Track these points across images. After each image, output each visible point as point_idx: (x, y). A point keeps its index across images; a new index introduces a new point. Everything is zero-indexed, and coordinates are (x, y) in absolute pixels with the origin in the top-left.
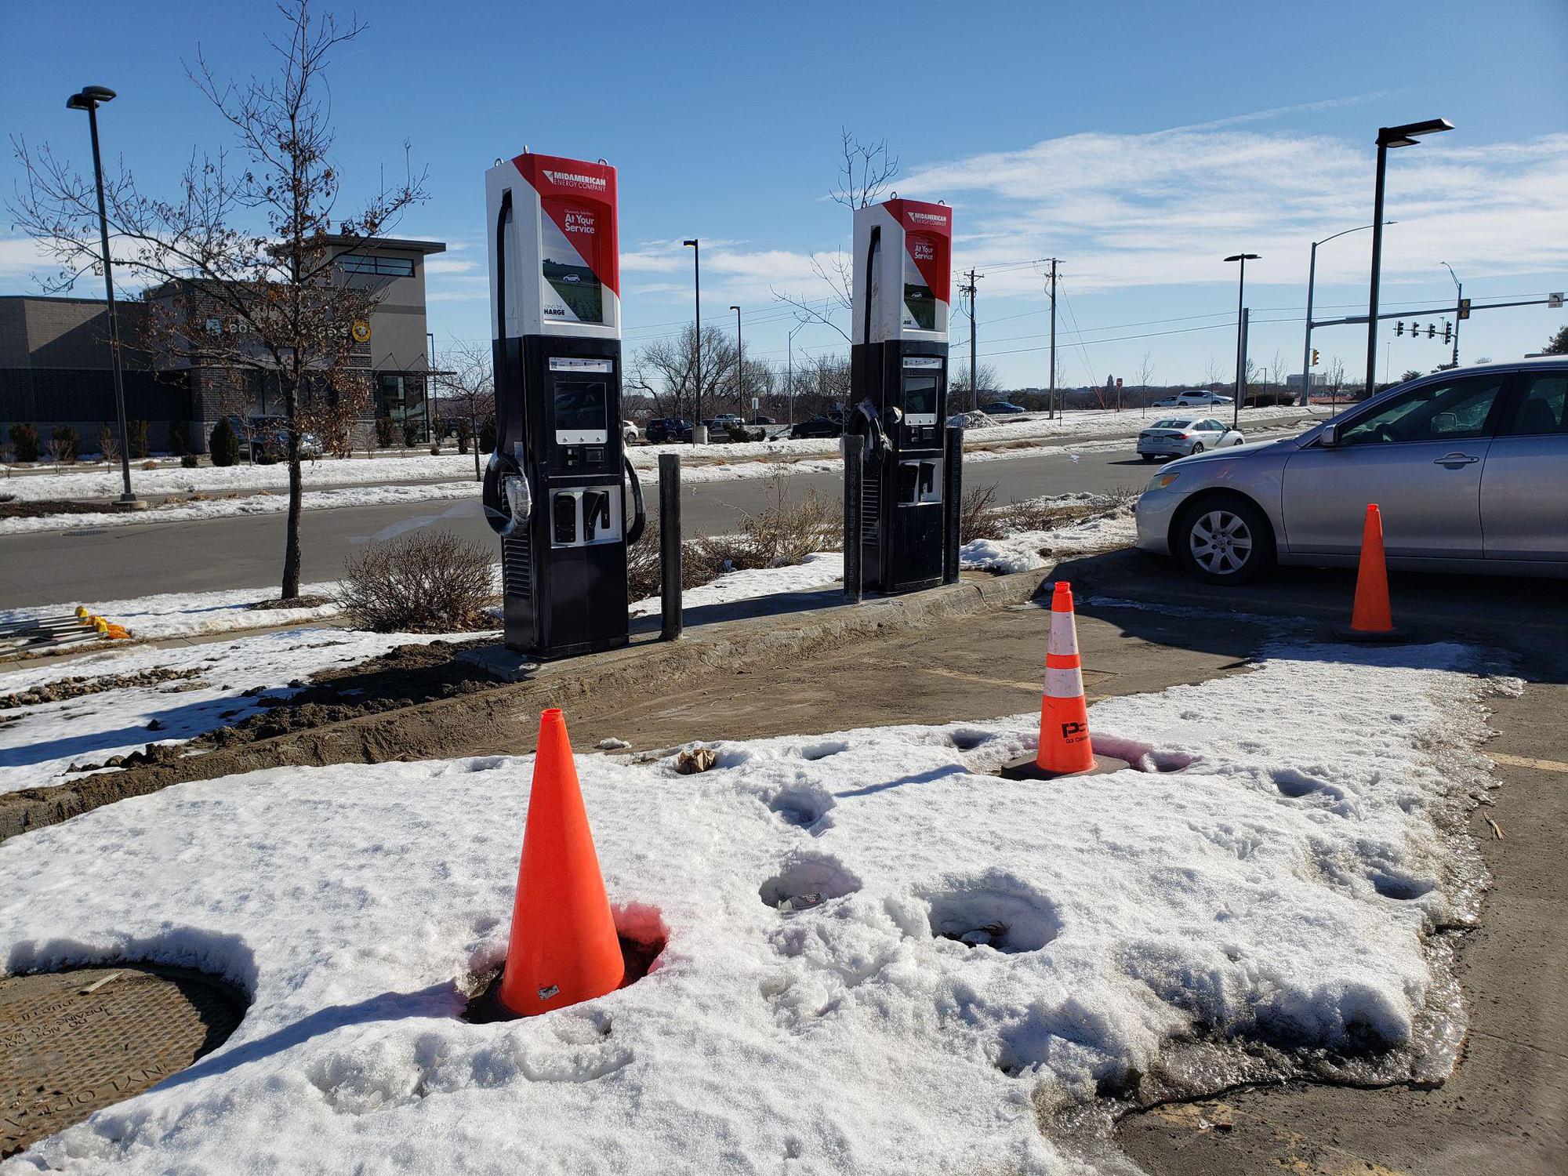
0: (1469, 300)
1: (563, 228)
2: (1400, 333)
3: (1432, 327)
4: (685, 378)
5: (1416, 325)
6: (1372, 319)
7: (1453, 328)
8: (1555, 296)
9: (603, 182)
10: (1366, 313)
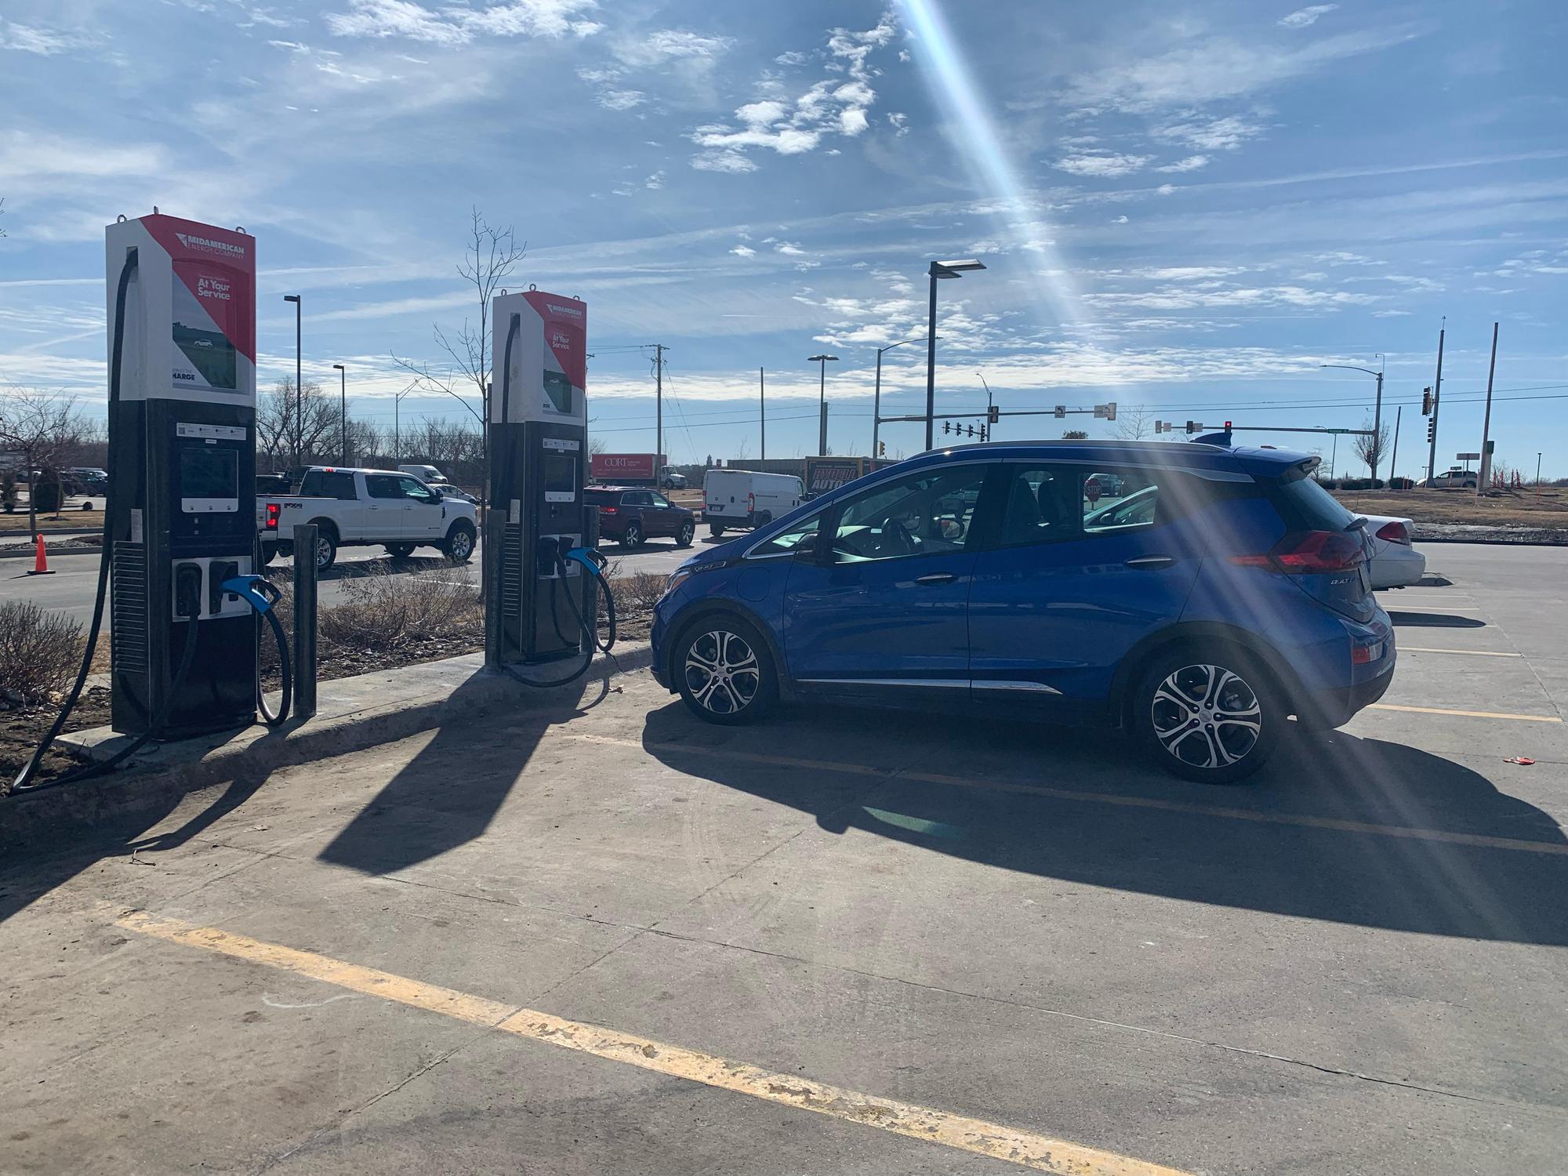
0: (997, 407)
1: (195, 293)
2: (947, 432)
3: (971, 427)
4: (279, 434)
5: (959, 425)
6: (929, 419)
7: (986, 428)
8: (1059, 408)
9: (242, 251)
10: (925, 413)
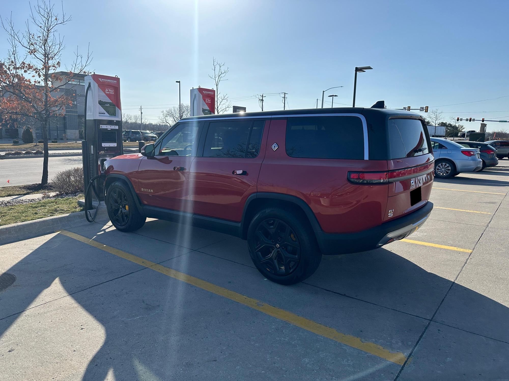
1: (105, 93)
9: (116, 82)
